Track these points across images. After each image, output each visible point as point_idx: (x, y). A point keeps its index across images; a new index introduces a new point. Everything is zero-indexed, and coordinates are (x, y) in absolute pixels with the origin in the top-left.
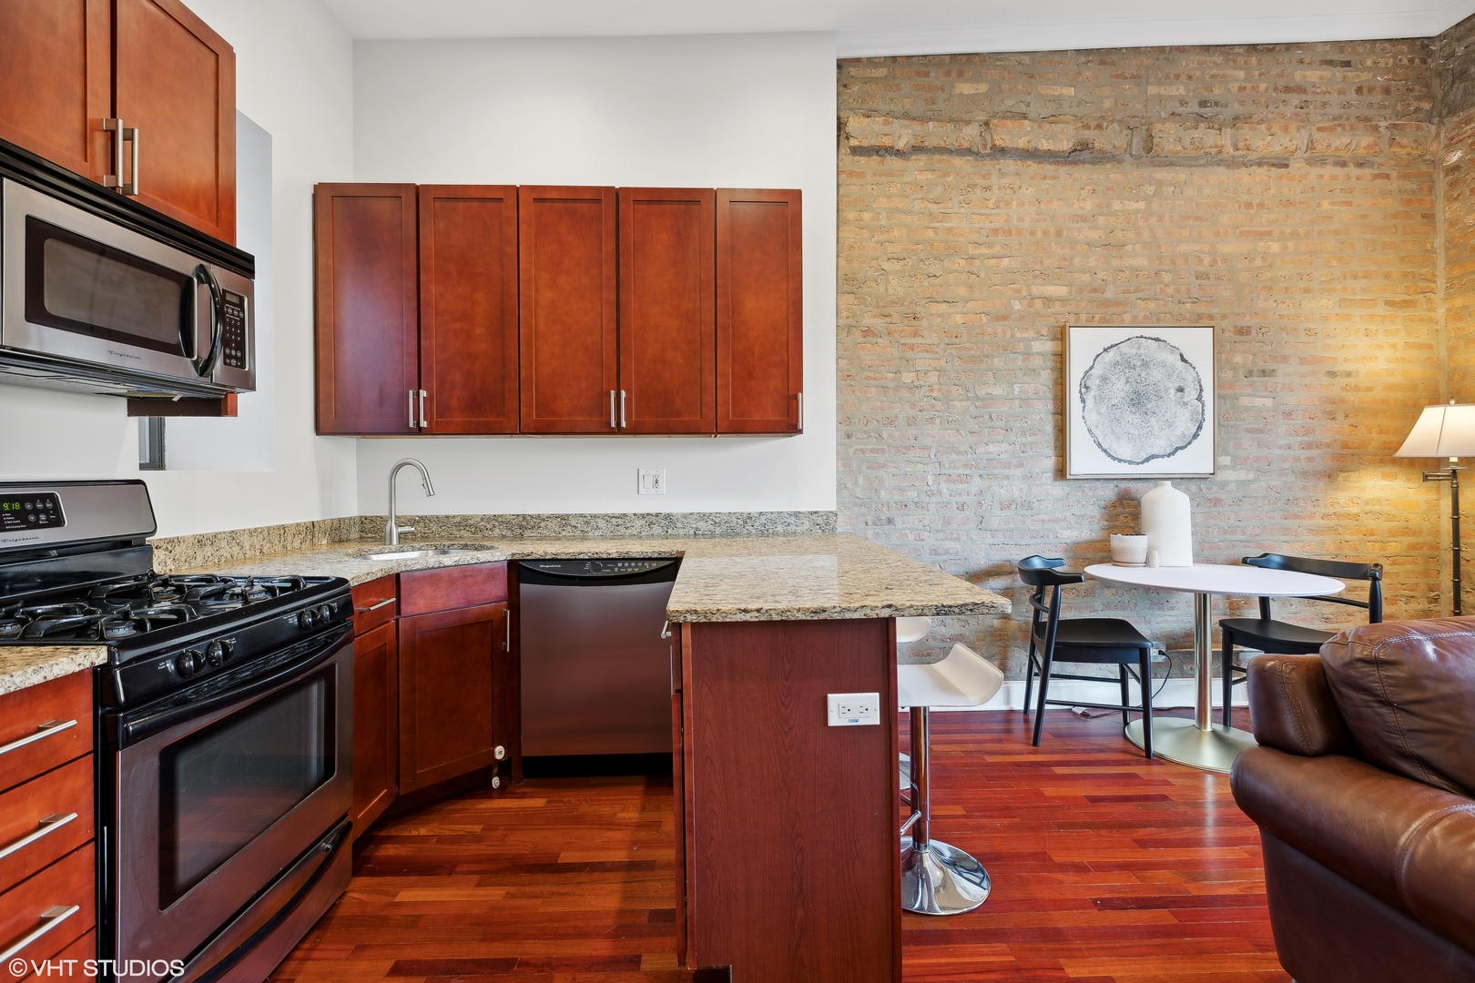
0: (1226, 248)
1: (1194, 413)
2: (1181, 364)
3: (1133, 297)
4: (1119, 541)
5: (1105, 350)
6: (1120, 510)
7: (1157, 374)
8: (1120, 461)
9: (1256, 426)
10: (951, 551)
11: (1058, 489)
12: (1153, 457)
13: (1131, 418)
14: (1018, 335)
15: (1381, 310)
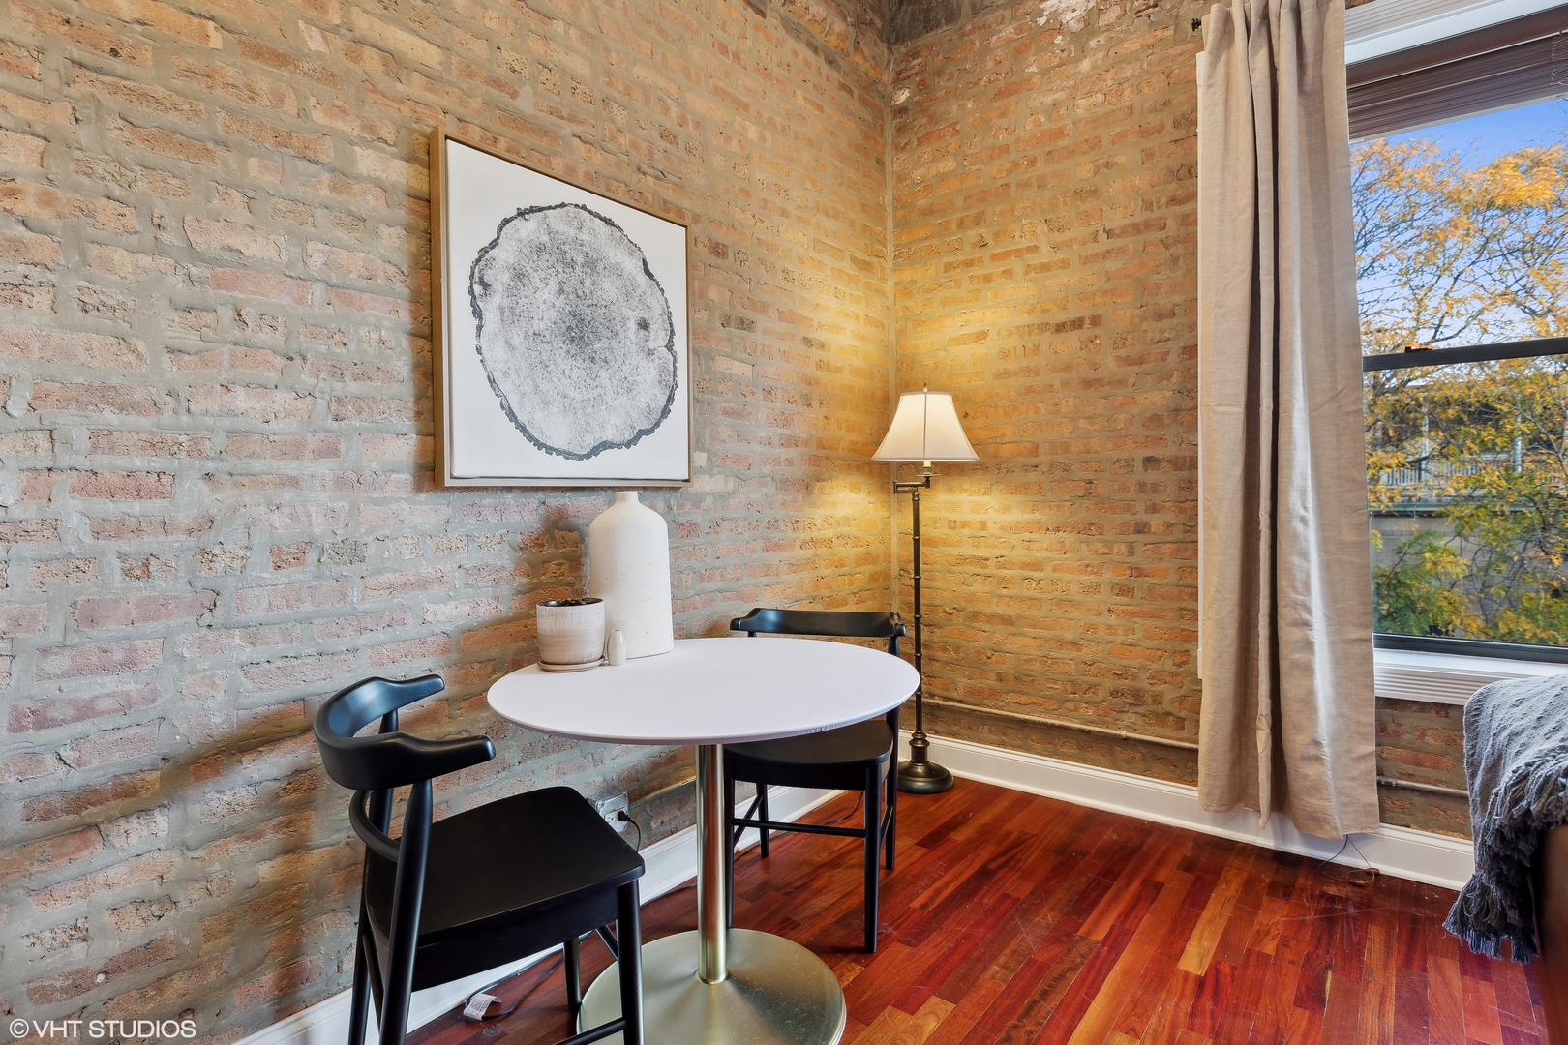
0: (700, 103)
1: (662, 371)
2: (642, 278)
3: (567, 129)
4: (550, 619)
5: (521, 213)
6: (549, 550)
7: (609, 289)
8: (550, 450)
9: (735, 406)
10: (103, 705)
11: (427, 511)
12: (605, 445)
13: (566, 365)
14: (318, 116)
15: (847, 266)
